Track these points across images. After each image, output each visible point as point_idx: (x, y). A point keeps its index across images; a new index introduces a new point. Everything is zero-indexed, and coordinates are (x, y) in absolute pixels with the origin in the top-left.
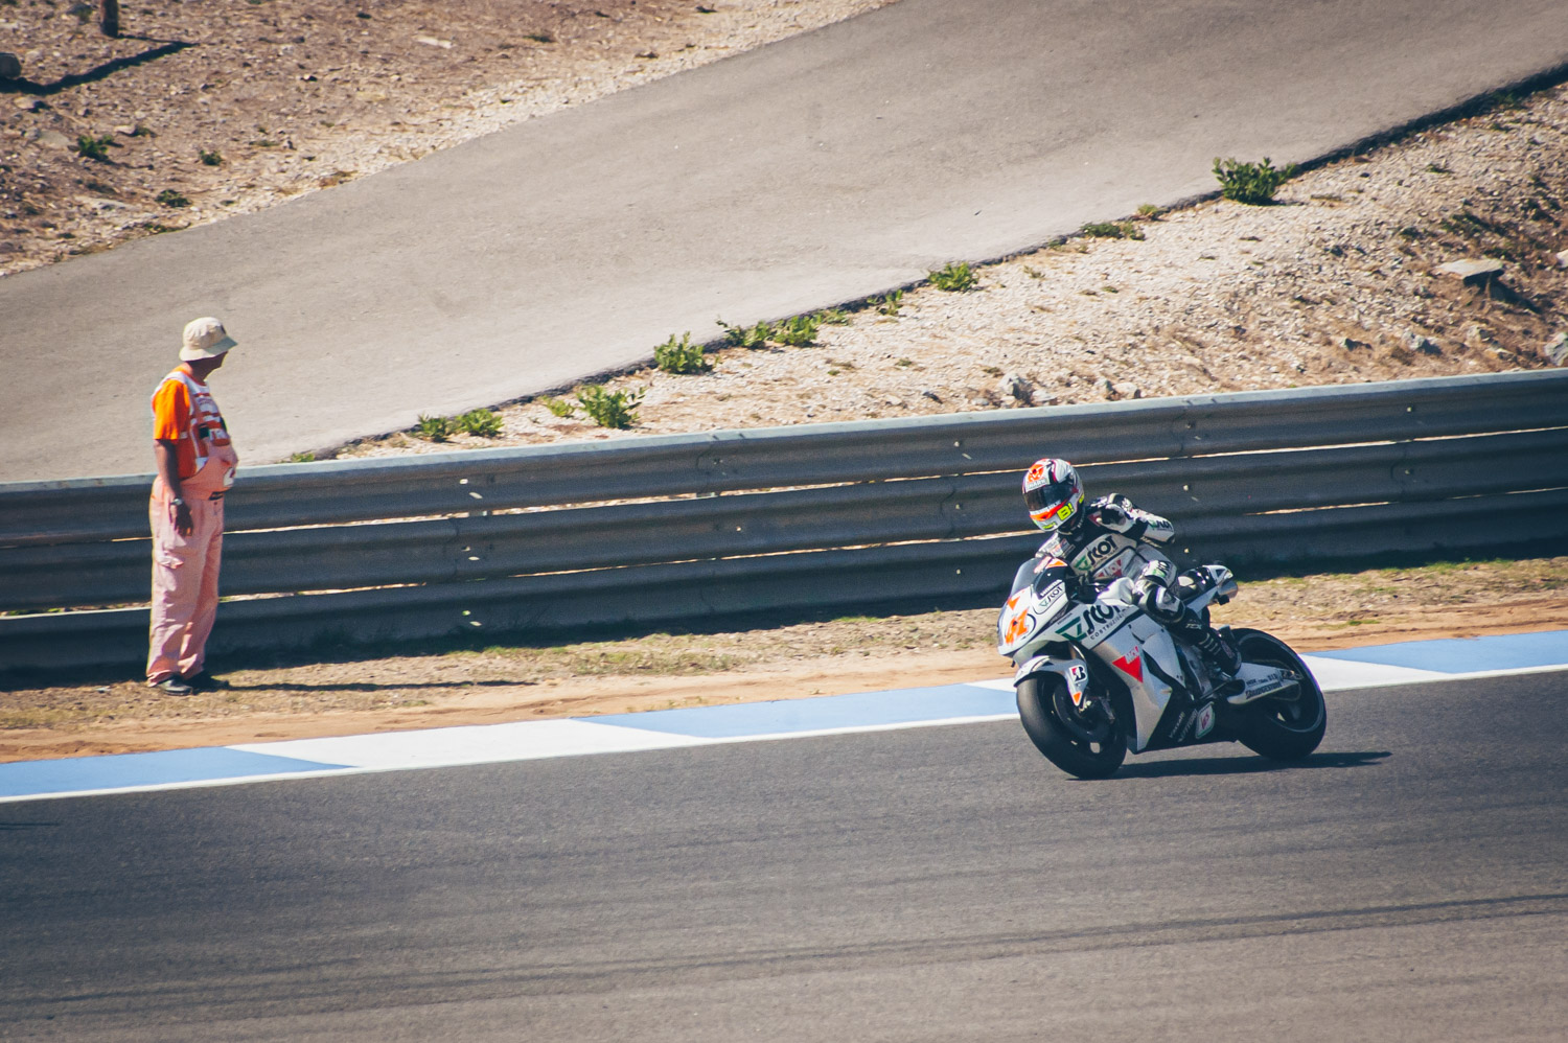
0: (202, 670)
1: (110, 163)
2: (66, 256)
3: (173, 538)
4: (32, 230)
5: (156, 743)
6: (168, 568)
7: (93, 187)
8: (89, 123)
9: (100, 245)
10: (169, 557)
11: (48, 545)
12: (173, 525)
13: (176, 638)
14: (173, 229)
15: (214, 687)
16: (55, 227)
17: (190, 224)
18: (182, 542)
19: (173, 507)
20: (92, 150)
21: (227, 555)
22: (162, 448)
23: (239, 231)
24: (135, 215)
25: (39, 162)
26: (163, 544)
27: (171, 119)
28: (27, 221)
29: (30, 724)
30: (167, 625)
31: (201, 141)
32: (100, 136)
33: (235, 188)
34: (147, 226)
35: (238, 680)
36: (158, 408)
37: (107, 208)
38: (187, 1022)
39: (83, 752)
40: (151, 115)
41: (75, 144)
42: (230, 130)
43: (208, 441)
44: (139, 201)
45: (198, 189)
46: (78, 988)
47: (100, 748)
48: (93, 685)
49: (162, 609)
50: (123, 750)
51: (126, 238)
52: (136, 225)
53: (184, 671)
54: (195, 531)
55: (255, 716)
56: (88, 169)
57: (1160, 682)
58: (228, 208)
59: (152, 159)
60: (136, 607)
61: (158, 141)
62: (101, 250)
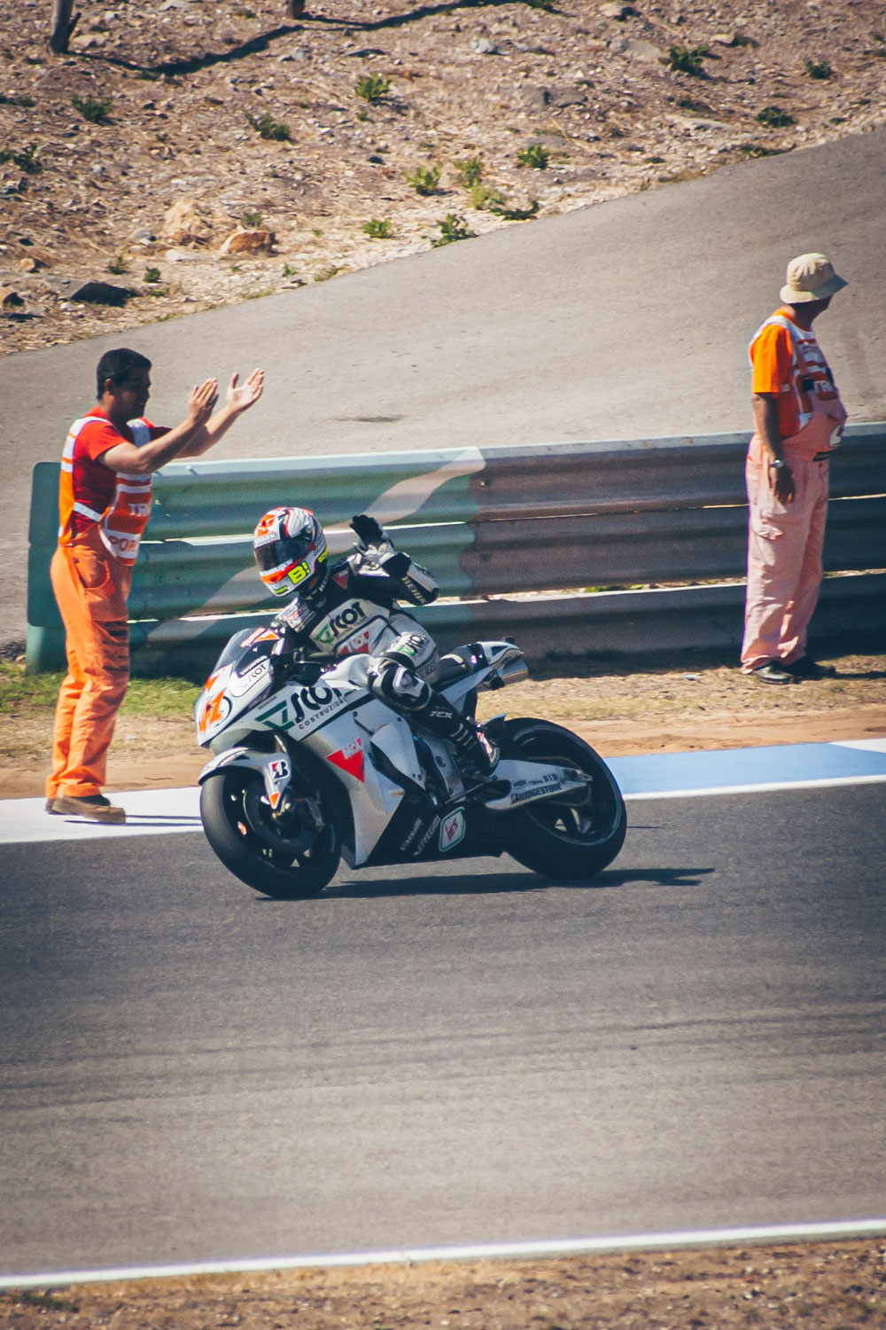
0: (804, 654)
1: (705, 77)
2: (654, 184)
3: (771, 505)
4: (617, 154)
5: (751, 738)
6: (767, 539)
7: (686, 105)
8: (682, 31)
9: (693, 171)
10: (767, 526)
11: (631, 513)
12: (773, 490)
13: (776, 619)
14: (776, 152)
15: (818, 674)
16: (642, 150)
17: (794, 146)
18: (782, 510)
19: (773, 470)
20: (685, 63)
21: (830, 525)
22: (762, 403)
23: (851, 154)
24: (734, 136)
25: (626, 76)
26: (761, 512)
27: (776, 26)
28: (612, 144)
29: (611, 715)
30: (765, 604)
31: (809, 52)
32: (695, 46)
33: (847, 104)
34: (746, 148)
35: (845, 667)
36: (757, 356)
37: (701, 128)
38: (788, 1055)
39: (670, 747)
40: (754, 22)
41: (667, 55)
42: (842, 39)
43: (813, 395)
44: (738, 120)
45: (805, 106)
46: (665, 1015)
47: (691, 743)
48: (681, 672)
49: (759, 585)
50: (715, 745)
51: (723, 162)
52: (734, 147)
53: (783, 655)
54: (798, 496)
55: (864, 708)
56: (681, 84)
57: (388, 782)
58: (839, 127)
59: (753, 73)
60: (730, 583)
61: (761, 52)
62: (694, 177)
